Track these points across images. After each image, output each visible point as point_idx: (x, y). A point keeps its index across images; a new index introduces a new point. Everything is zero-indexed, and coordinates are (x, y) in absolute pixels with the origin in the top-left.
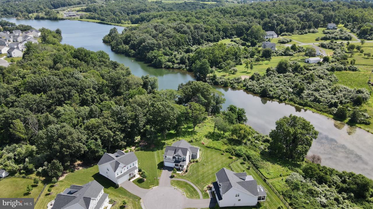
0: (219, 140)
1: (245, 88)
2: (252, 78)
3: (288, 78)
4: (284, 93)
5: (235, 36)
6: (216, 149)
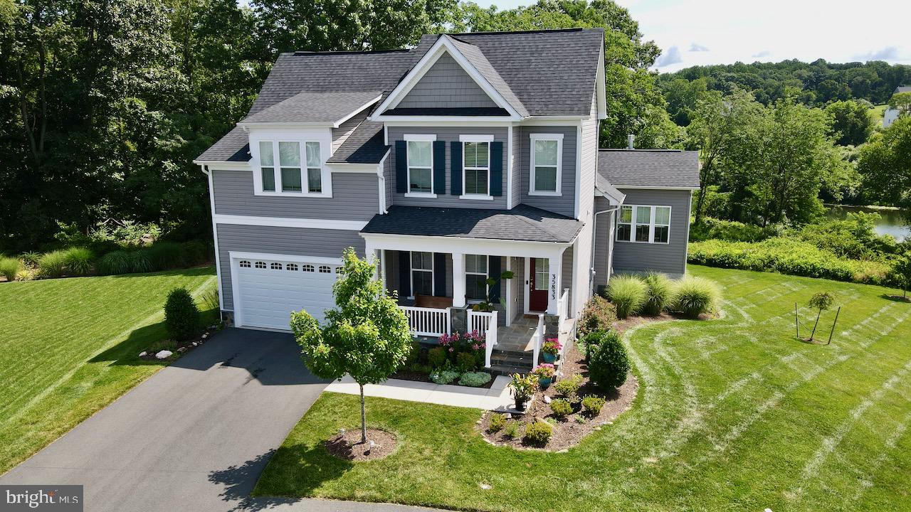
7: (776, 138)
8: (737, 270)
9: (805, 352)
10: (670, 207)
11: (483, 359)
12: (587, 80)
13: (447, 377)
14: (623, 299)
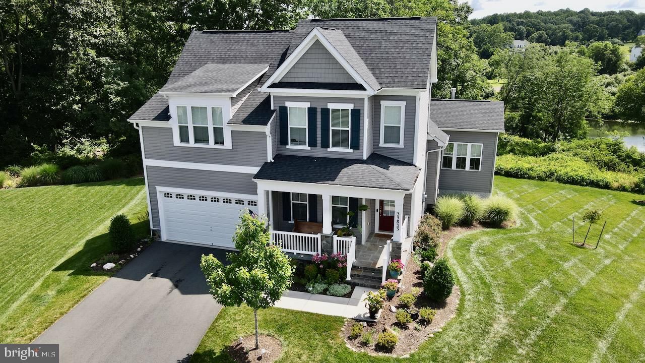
7: (556, 78)
8: (526, 180)
9: (580, 257)
10: (482, 144)
11: (345, 274)
12: (424, 60)
13: (319, 289)
14: (446, 216)
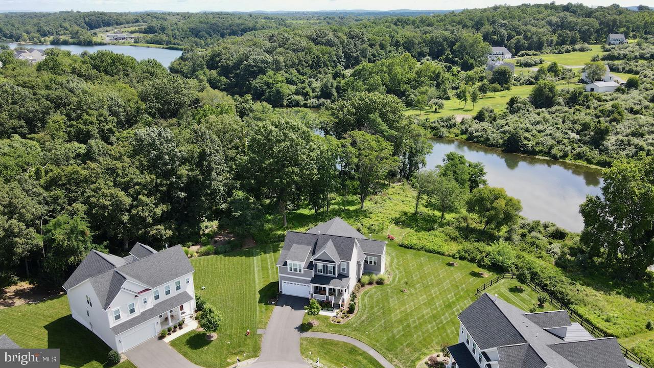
0: (434, 229)
1: (465, 137)
2: (480, 117)
3: (562, 115)
4: (558, 142)
5: (427, 57)
6: (431, 252)
10: (377, 257)
11: (332, 305)
13: (326, 309)
14: (364, 282)
